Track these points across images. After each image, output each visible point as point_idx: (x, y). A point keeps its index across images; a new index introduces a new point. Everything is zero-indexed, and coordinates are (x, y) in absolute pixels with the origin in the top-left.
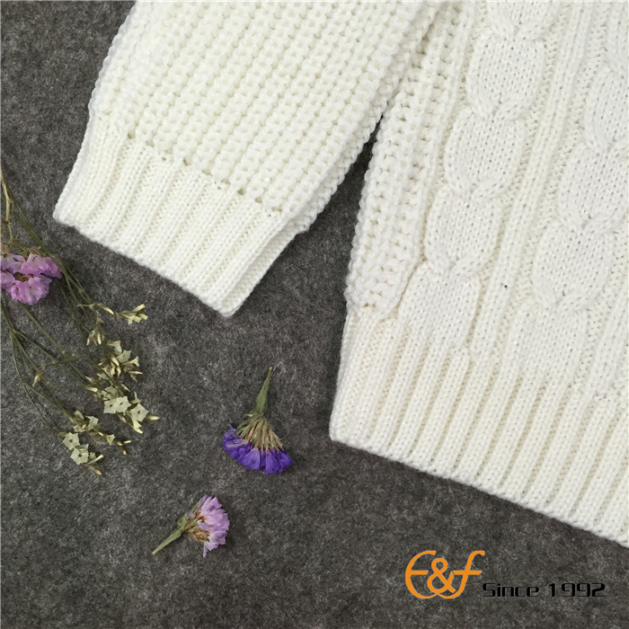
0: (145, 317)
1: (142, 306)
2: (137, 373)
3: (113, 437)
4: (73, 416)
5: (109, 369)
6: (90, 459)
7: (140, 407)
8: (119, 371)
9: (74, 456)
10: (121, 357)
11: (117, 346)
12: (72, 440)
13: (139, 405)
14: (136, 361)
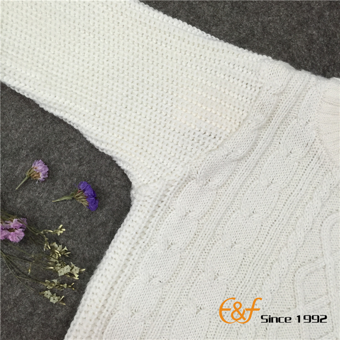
0: (64, 230)
1: (61, 226)
2: (68, 253)
3: (66, 284)
4: (46, 283)
5: (55, 256)
6: (59, 300)
7: (76, 268)
8: (60, 255)
9: (52, 300)
10: (58, 249)
11: (55, 245)
12: (48, 294)
13: (75, 267)
14: (65, 248)
